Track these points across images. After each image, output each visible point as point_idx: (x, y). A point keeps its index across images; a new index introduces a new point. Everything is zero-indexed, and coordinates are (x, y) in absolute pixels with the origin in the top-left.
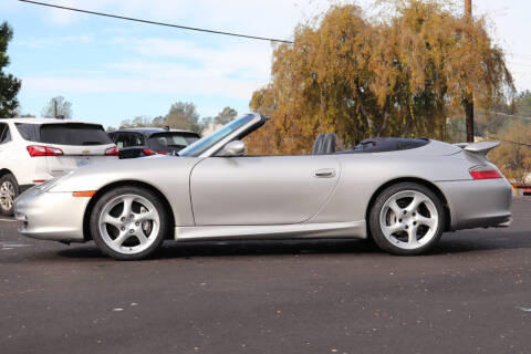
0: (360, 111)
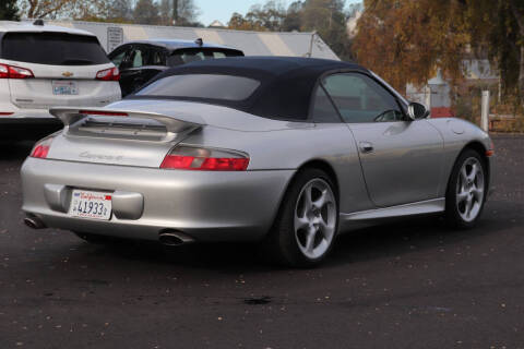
0: (511, 12)
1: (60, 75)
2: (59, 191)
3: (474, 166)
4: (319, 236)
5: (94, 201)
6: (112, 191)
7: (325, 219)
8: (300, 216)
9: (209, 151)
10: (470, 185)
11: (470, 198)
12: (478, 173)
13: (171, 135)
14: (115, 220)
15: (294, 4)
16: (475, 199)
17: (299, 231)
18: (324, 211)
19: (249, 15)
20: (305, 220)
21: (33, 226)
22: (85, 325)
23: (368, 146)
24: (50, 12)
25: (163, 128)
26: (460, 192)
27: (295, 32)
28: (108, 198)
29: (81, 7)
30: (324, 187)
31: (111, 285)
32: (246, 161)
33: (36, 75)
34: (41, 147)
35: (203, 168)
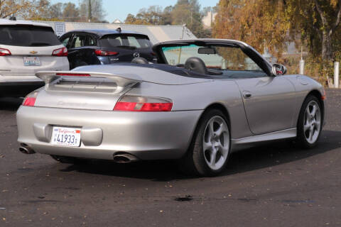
0: (316, 9)
1: (28, 53)
2: (44, 128)
3: (314, 106)
4: (219, 154)
5: (68, 134)
6: (81, 127)
7: (222, 143)
8: (207, 141)
9: (146, 98)
10: (312, 119)
11: (312, 128)
12: (317, 111)
13: (119, 88)
14: (83, 146)
15: (167, 8)
16: (315, 128)
17: (206, 151)
18: (221, 138)
19: (139, 15)
20: (209, 144)
21: (26, 152)
22: (70, 218)
23: (247, 93)
24: (9, 15)
25: (114, 84)
26: (305, 124)
27: (168, 26)
28: (78, 132)
29: (30, 11)
30: (221, 121)
31: (82, 191)
32: (171, 105)
33: (12, 53)
34: (30, 98)
35: (142, 110)
